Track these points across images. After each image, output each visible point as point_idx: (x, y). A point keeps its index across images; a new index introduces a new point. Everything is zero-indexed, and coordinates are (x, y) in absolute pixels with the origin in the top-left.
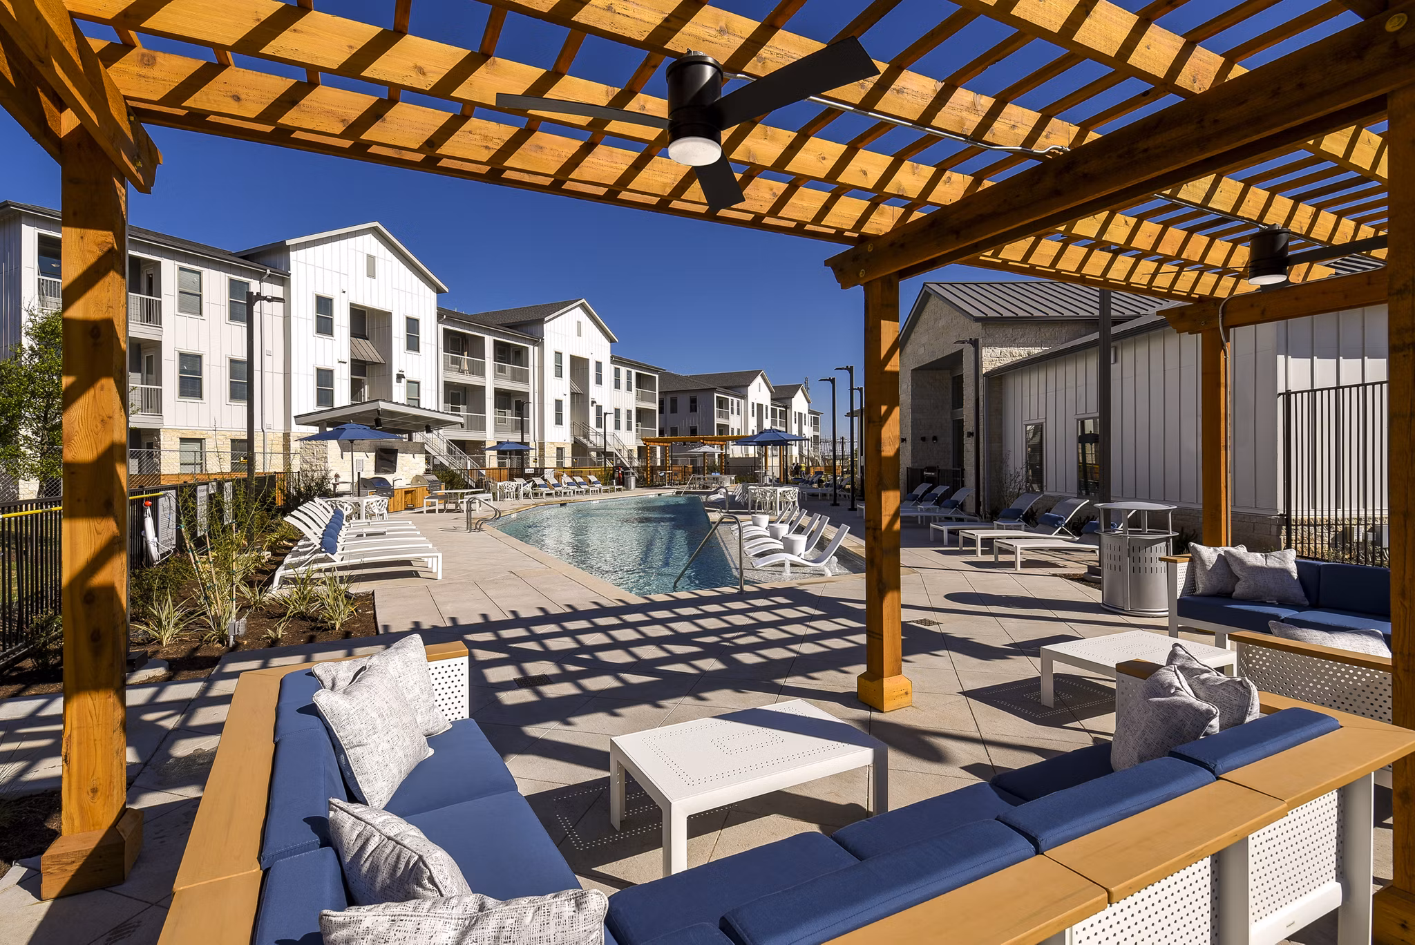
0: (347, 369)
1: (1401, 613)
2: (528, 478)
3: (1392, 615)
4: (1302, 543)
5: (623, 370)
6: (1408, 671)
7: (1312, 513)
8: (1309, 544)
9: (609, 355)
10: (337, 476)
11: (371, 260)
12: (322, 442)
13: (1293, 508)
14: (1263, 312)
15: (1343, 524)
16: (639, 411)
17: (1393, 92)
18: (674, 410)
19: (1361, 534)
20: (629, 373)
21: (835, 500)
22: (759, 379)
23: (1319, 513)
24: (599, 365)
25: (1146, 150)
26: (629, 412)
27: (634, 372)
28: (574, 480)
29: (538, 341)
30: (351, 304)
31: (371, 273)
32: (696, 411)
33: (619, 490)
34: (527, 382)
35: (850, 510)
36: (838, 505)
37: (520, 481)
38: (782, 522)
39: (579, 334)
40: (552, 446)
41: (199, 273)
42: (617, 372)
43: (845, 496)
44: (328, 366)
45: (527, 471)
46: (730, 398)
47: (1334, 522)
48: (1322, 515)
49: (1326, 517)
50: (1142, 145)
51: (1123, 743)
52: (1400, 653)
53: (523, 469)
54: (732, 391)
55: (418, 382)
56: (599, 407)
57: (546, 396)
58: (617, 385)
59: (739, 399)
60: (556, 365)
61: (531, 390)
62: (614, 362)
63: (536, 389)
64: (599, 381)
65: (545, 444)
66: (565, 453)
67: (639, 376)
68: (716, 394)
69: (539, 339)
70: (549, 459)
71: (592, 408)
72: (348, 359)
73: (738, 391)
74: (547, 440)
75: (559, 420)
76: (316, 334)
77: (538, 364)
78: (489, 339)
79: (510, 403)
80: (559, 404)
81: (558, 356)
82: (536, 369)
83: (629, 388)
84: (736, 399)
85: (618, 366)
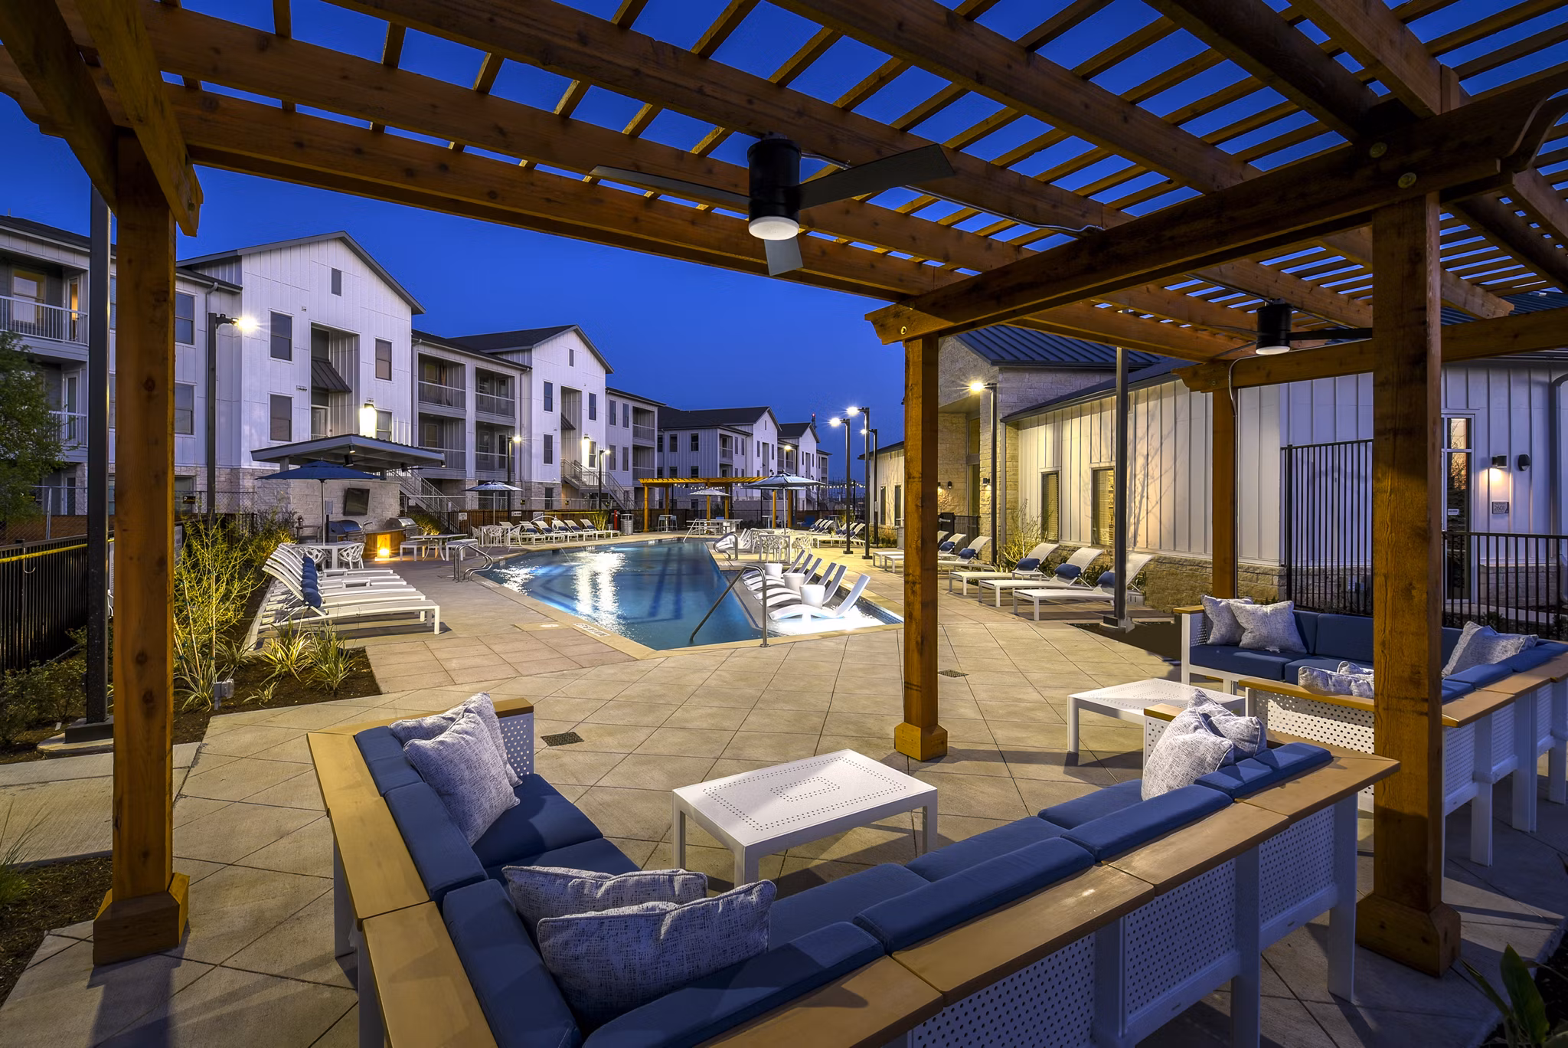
0: (307, 396)
1: (1382, 661)
2: (515, 522)
3: (1375, 663)
4: (1302, 592)
5: (620, 403)
6: (1388, 709)
7: (1311, 564)
8: (1307, 593)
9: (604, 387)
10: (300, 518)
11: (336, 275)
12: (284, 481)
13: (1294, 558)
14: (1268, 375)
15: (1338, 574)
16: (636, 448)
17: (1376, 210)
18: (674, 448)
19: (1354, 584)
20: (625, 407)
21: (848, 548)
22: (766, 417)
23: (1317, 564)
24: (592, 397)
25: (1172, 238)
26: (625, 450)
27: (631, 404)
28: (566, 524)
29: (526, 369)
30: (313, 324)
31: (336, 289)
32: (697, 450)
33: (615, 535)
34: (513, 415)
35: (864, 558)
36: (852, 553)
37: (507, 525)
38: (796, 571)
39: (572, 364)
40: (540, 486)
42: (612, 406)
43: (858, 543)
44: (285, 393)
45: (514, 514)
46: (734, 435)
47: (1330, 573)
48: (1320, 566)
49: (1323, 567)
50: (1168, 234)
51: (1153, 776)
52: (1381, 694)
53: (509, 511)
54: (736, 427)
55: (390, 414)
56: (593, 444)
57: (534, 431)
58: (612, 420)
59: (744, 437)
60: (545, 397)
61: (517, 425)
62: (610, 393)
63: (523, 423)
64: (593, 416)
65: (533, 484)
66: (554, 495)
67: (636, 411)
68: (720, 431)
69: (527, 367)
70: (538, 501)
71: (585, 445)
72: (308, 385)
73: (743, 429)
74: (534, 480)
75: (548, 458)
76: (272, 356)
77: (525, 395)
78: (470, 365)
79: (493, 437)
80: (548, 439)
81: (548, 387)
82: (523, 401)
83: (626, 425)
84: (740, 437)
85: (613, 398)
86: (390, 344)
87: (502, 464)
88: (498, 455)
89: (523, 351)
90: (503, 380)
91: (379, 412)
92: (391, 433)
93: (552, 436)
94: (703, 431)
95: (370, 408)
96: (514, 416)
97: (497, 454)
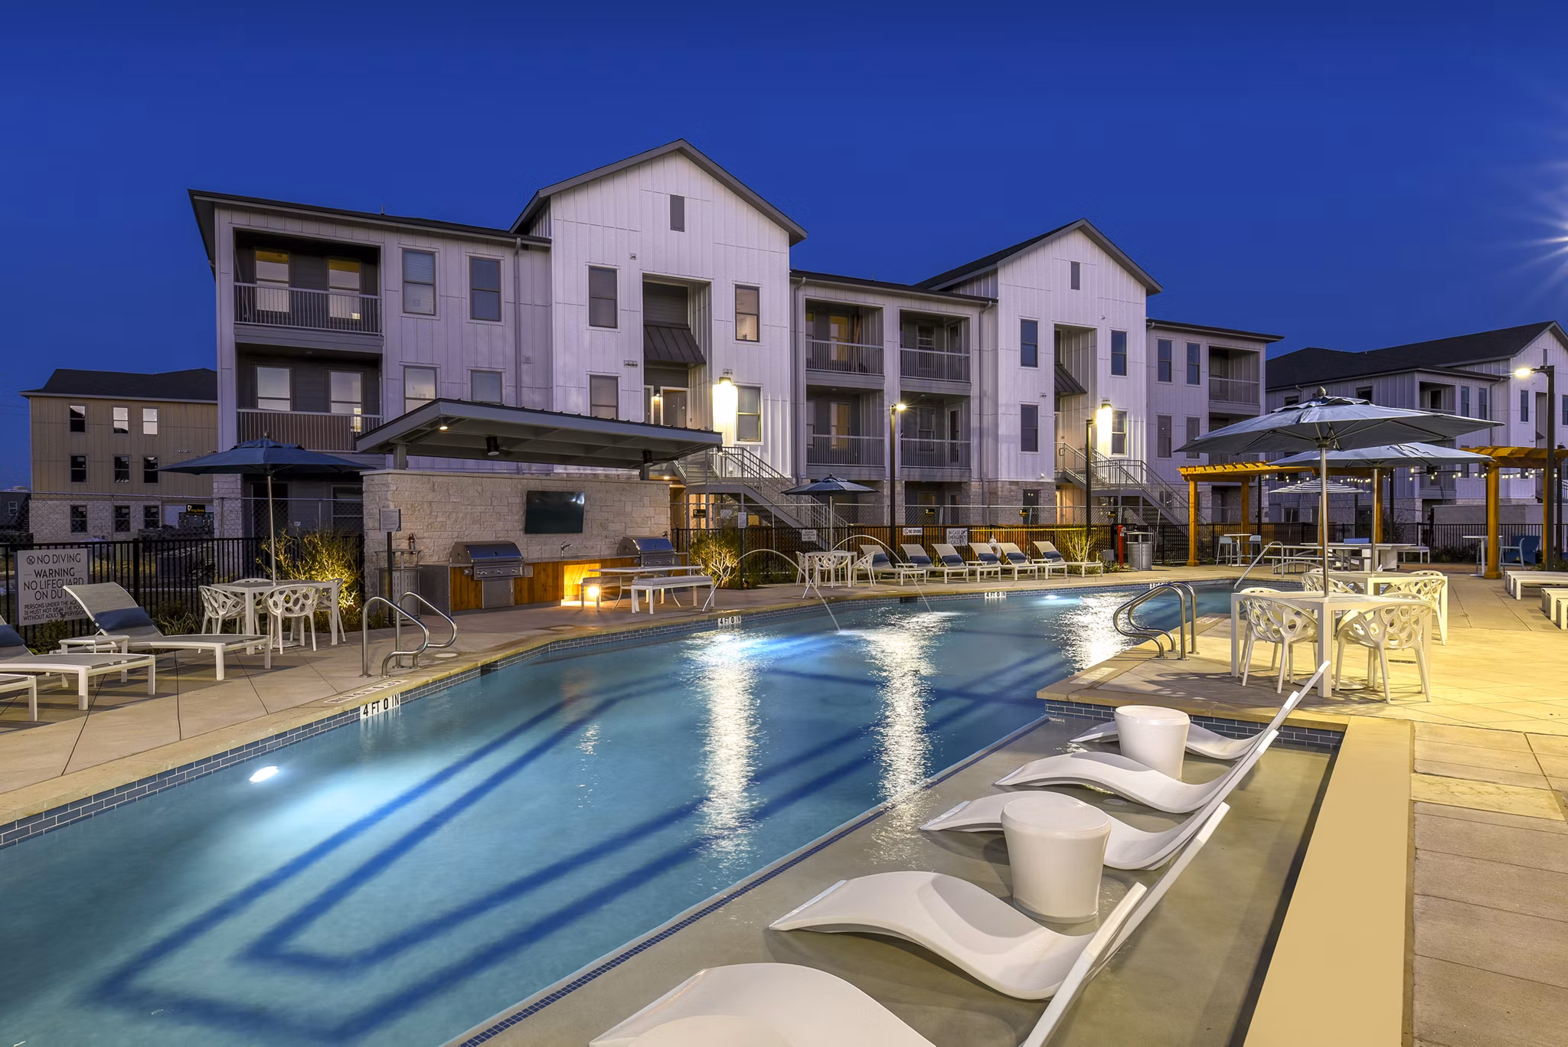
0: (639, 372)
5: (1179, 344)
9: (1144, 318)
11: (677, 204)
16: (1215, 417)
20: (1193, 350)
24: (1119, 340)
26: (1192, 422)
27: (1204, 344)
29: (988, 304)
30: (645, 276)
31: (677, 222)
34: (967, 378)
39: (1075, 285)
40: (1014, 488)
41: (432, 254)
42: (1164, 350)
44: (610, 371)
46: (1458, 384)
54: (1463, 369)
55: (758, 389)
56: (1120, 416)
57: (1002, 400)
58: (1164, 371)
59: (1486, 385)
60: (1022, 344)
61: (974, 392)
62: (1155, 328)
63: (985, 388)
64: (1119, 366)
65: (1000, 485)
66: (1041, 501)
67: (1215, 353)
68: (1419, 378)
69: (988, 300)
70: (1011, 512)
71: (1104, 420)
72: (639, 357)
73: (1484, 369)
74: (1004, 476)
75: (1029, 440)
76: (591, 325)
77: (987, 345)
78: (891, 309)
79: (941, 416)
80: (1029, 414)
81: (1029, 329)
82: (985, 354)
83: (1193, 378)
84: (1474, 387)
85: (1166, 336)
86: (757, 289)
87: (954, 457)
88: (950, 441)
89: (986, 275)
90: (955, 326)
91: (741, 388)
92: (759, 416)
93: (1037, 407)
94: (1381, 381)
95: (726, 383)
96: (969, 379)
97: (947, 441)
